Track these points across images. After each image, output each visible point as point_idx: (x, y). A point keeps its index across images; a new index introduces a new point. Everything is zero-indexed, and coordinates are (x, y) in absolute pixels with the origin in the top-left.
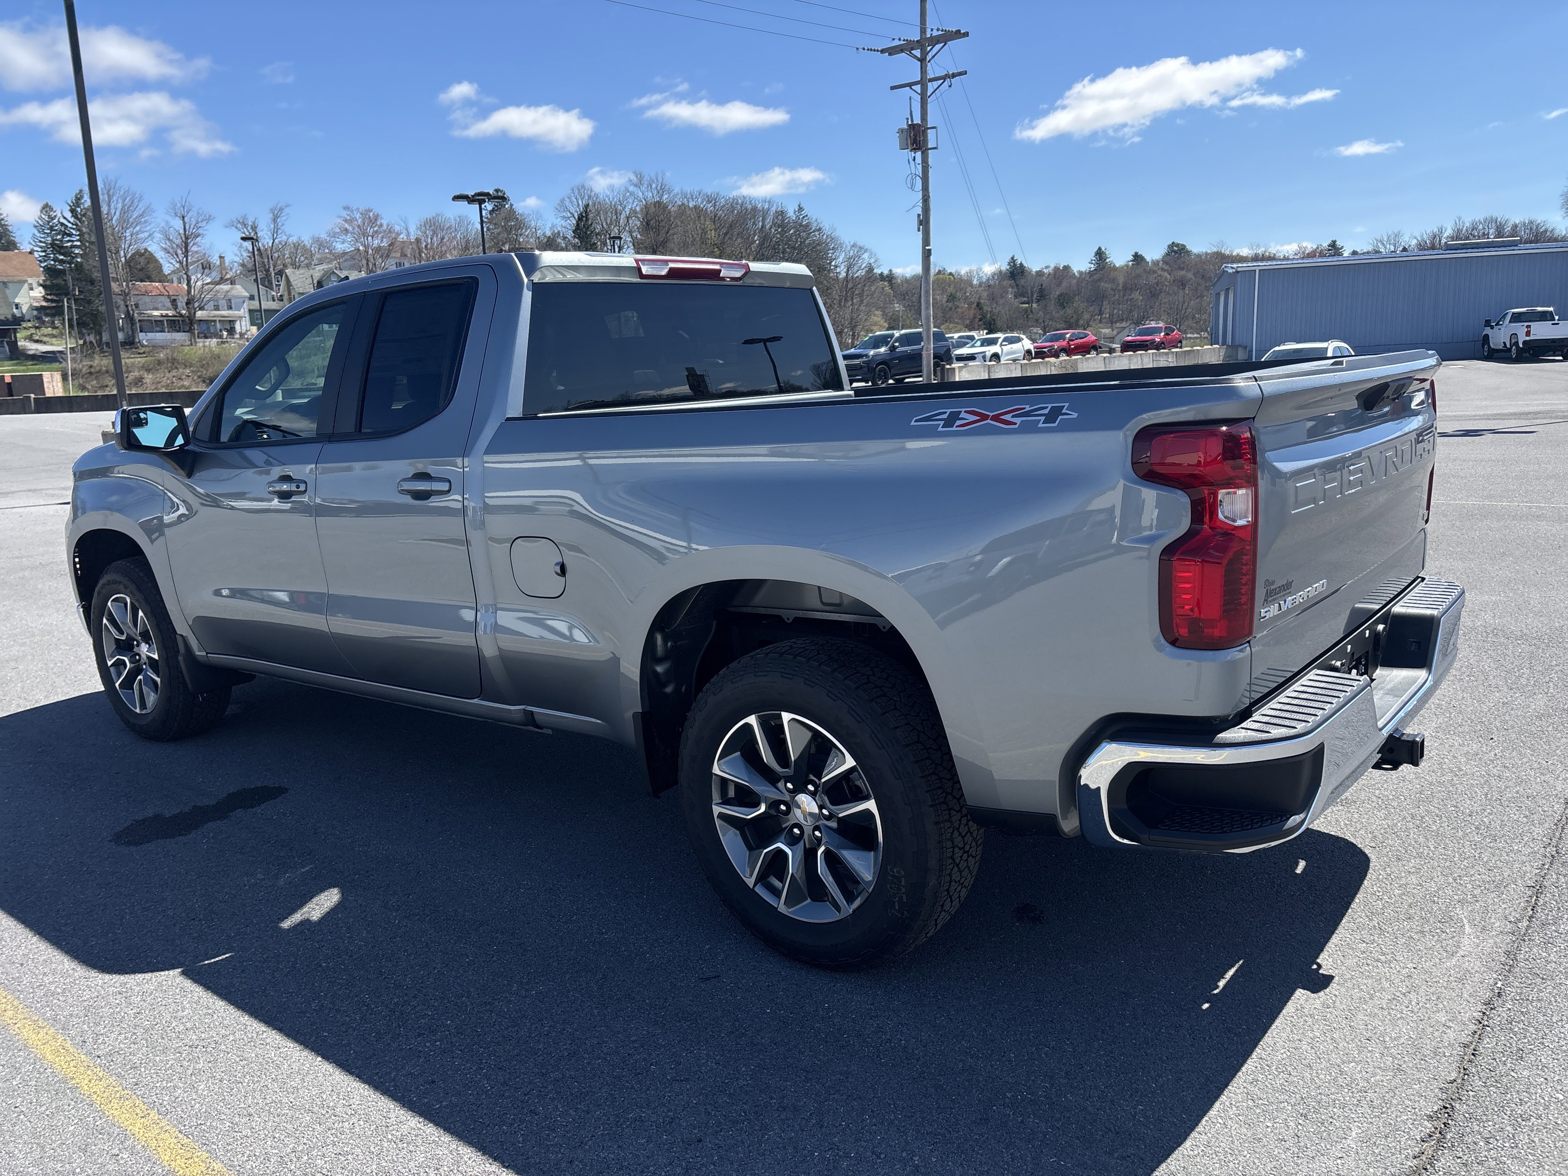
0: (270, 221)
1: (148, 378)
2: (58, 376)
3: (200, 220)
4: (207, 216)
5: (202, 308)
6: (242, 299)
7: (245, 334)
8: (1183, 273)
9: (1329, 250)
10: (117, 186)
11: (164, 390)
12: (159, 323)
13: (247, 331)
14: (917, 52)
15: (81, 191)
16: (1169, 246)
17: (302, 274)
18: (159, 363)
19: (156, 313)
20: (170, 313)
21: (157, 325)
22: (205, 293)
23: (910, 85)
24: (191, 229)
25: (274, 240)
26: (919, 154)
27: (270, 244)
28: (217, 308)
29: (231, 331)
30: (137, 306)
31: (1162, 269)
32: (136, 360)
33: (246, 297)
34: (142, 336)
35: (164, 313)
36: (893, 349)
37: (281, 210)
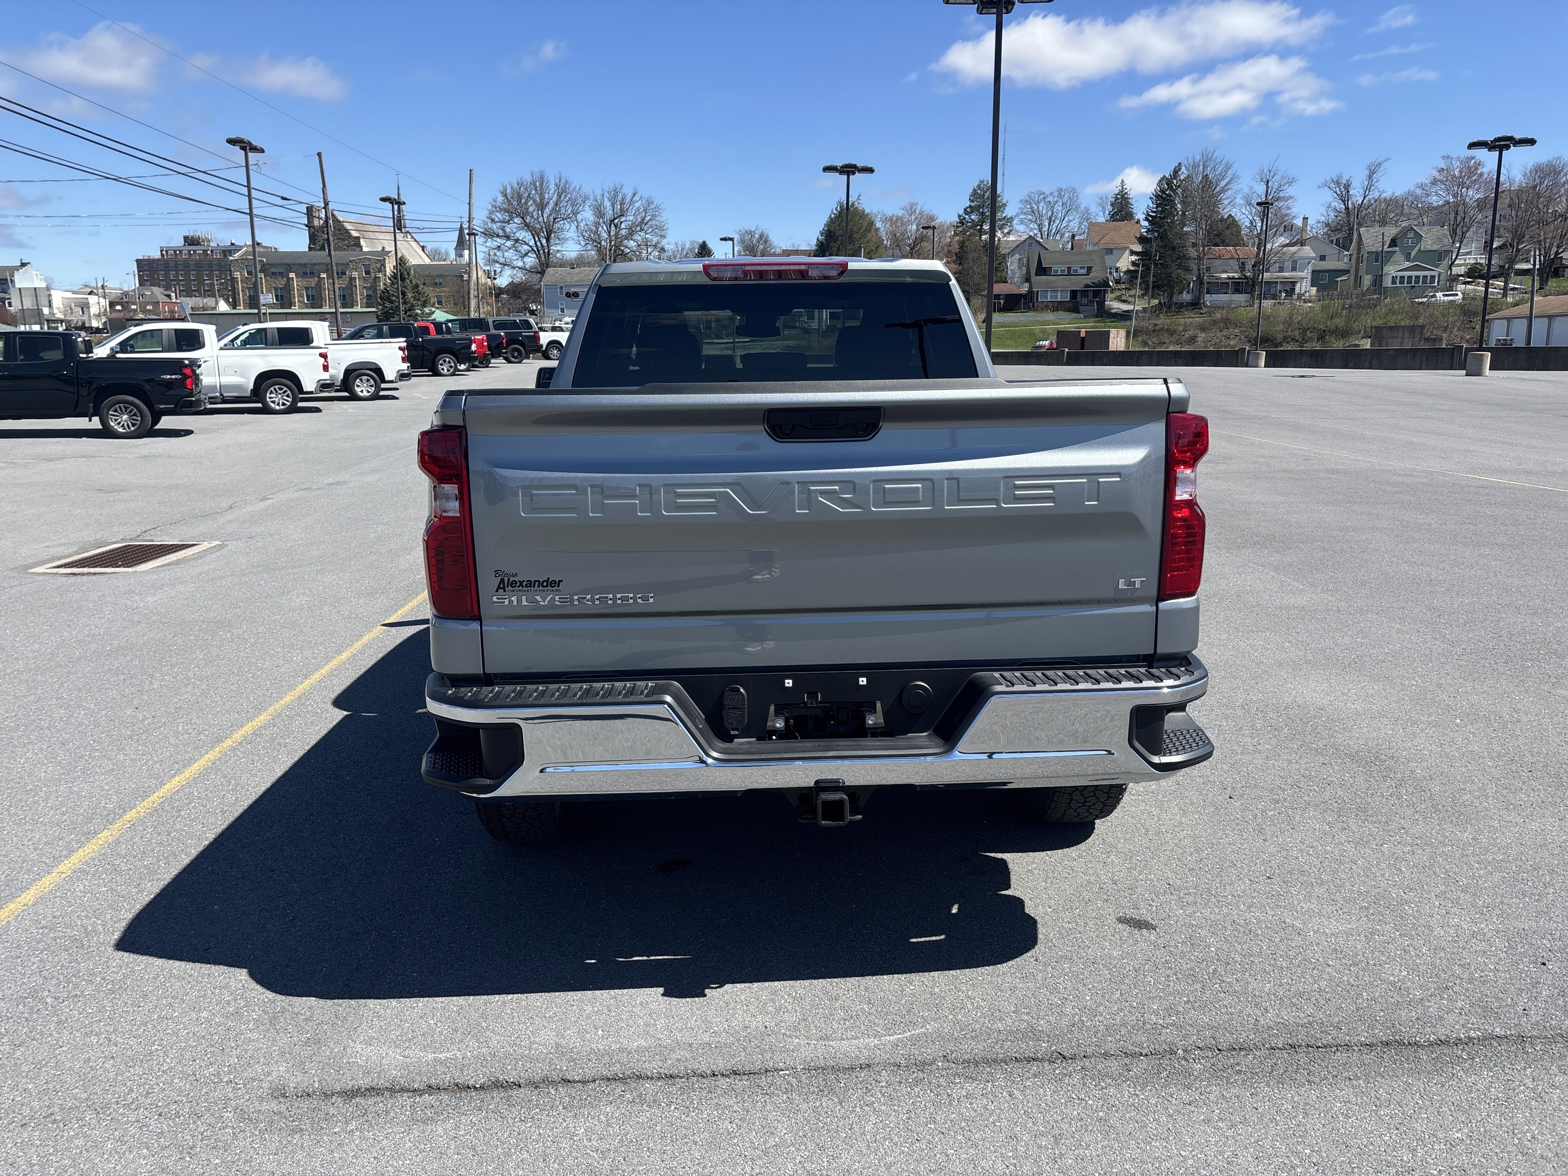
0: (1364, 178)
1: (1202, 336)
2: (1123, 333)
3: (1283, 184)
4: (1291, 179)
5: (1268, 270)
6: (1308, 260)
7: (1303, 295)
10: (1214, 157)
11: (1212, 349)
12: (1224, 285)
13: (1306, 291)
15: (1180, 164)
17: (1376, 232)
18: (1215, 322)
19: (1224, 276)
20: (1236, 275)
21: (1222, 287)
22: (1272, 255)
24: (1273, 192)
25: (1365, 198)
27: (1360, 202)
28: (1281, 270)
29: (1291, 292)
30: (1208, 269)
32: (1196, 319)
33: (1313, 258)
34: (1207, 297)
35: (1231, 275)
37: (1380, 164)
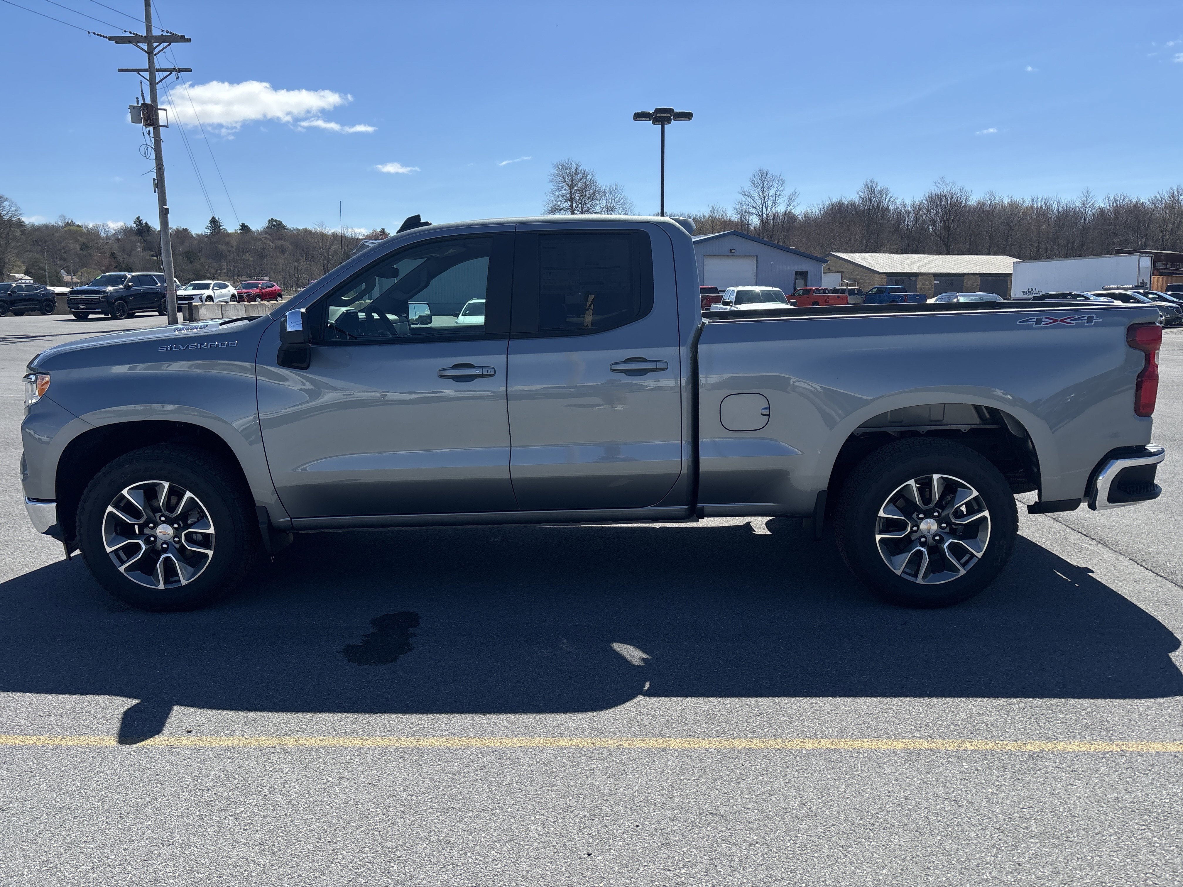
8: (282, 242)
9: (381, 235)
14: (145, 46)
16: (269, 221)
23: (138, 71)
26: (151, 129)
31: (266, 238)
36: (128, 287)
